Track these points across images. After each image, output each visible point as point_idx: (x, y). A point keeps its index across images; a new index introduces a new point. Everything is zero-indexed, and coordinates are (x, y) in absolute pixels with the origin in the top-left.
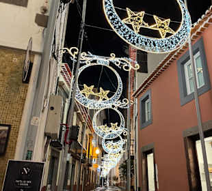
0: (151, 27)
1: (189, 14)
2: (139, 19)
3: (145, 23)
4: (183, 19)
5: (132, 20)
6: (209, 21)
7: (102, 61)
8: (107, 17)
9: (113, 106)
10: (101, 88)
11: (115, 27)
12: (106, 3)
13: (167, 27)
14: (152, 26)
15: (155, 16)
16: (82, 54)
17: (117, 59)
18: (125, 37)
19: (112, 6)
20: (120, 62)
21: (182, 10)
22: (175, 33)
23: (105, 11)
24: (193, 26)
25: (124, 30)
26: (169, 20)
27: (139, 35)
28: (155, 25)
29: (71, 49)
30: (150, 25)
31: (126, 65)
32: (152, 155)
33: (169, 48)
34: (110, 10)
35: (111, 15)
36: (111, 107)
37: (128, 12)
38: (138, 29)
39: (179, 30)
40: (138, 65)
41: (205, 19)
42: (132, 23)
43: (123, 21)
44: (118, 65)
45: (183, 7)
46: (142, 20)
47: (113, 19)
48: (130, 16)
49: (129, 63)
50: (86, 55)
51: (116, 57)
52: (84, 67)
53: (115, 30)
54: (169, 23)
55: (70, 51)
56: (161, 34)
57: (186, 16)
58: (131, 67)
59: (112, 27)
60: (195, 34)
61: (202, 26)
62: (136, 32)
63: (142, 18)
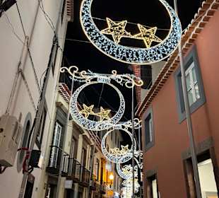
0: (135, 37)
1: (179, 20)
2: (120, 29)
3: (127, 33)
4: (172, 26)
5: (112, 30)
6: (200, 26)
7: (102, 79)
8: (83, 28)
9: (123, 127)
10: (101, 108)
11: (92, 39)
12: (83, 14)
13: (153, 35)
14: (136, 35)
15: (139, 25)
16: (82, 73)
17: (119, 76)
18: (103, 49)
19: (90, 16)
20: (122, 79)
21: (171, 17)
22: (162, 42)
23: (82, 22)
24: (183, 33)
25: (103, 41)
26: (156, 28)
27: (119, 46)
28: (139, 34)
29: (70, 67)
30: (132, 34)
31: (129, 82)
32: (155, 181)
33: (155, 57)
34: (88, 21)
35: (88, 26)
36: (121, 128)
37: (108, 22)
38: (119, 39)
39: (167, 38)
40: (141, 81)
41: (195, 24)
42: (112, 34)
43: (102, 32)
44: (120, 82)
45: (173, 13)
46: (123, 30)
47: (91, 30)
48: (110, 26)
49: (132, 80)
50: (86, 73)
51: (117, 74)
52: (84, 86)
53: (92, 42)
54: (155, 31)
55: (69, 70)
56: (146, 44)
57: (176, 23)
58: (134, 83)
59: (89, 38)
60: (187, 42)
61: (194, 32)
62: (116, 43)
63: (124, 28)
